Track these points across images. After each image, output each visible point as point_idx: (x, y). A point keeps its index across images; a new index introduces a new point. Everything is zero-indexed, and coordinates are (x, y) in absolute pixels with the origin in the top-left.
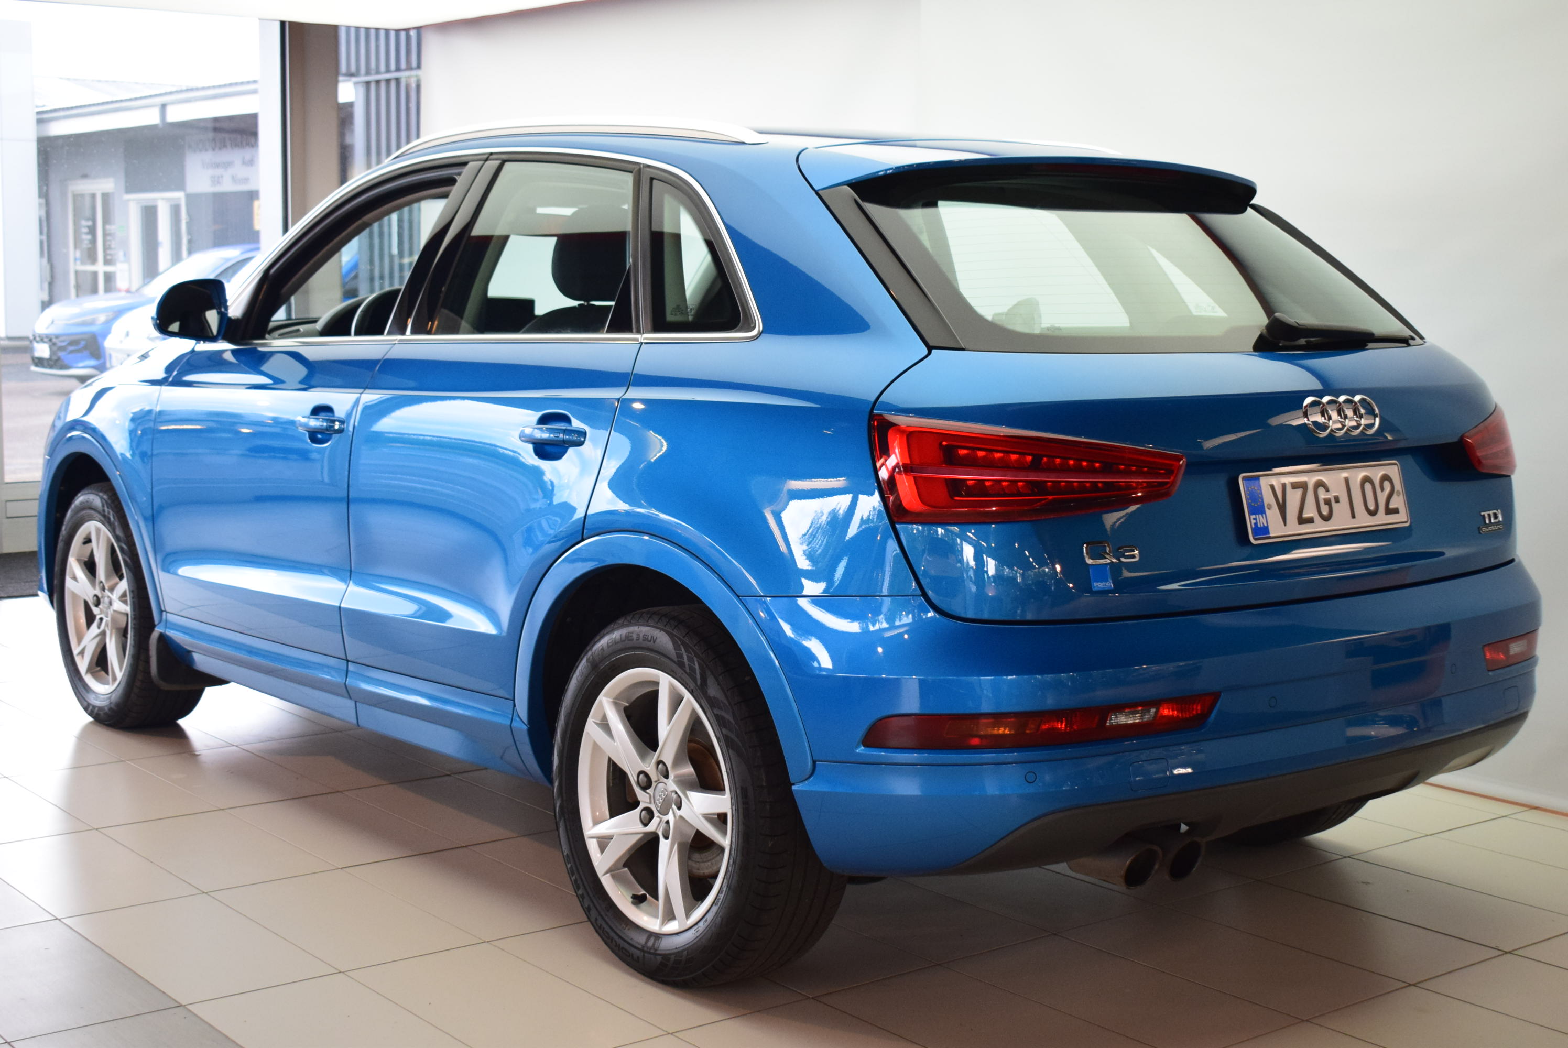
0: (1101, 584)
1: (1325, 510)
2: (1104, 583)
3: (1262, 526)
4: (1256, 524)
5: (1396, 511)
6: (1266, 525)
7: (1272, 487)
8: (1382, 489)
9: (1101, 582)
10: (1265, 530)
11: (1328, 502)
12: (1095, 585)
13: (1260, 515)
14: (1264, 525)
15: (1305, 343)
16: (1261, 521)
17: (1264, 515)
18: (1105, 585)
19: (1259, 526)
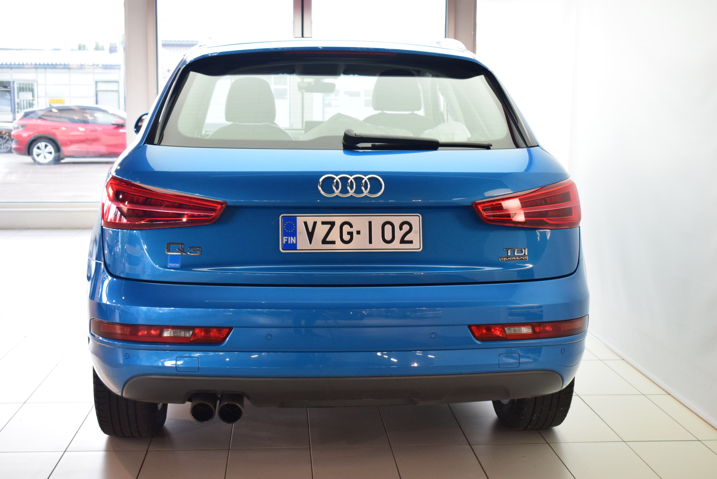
0: (174, 265)
1: (346, 237)
2: (175, 264)
3: (292, 243)
4: (287, 242)
5: (411, 242)
6: (295, 242)
7: (306, 223)
8: (401, 228)
9: (173, 264)
10: (294, 246)
11: (350, 234)
12: (169, 265)
13: (292, 238)
14: (293, 242)
15: (371, 146)
16: (292, 240)
17: (295, 238)
18: (176, 265)
19: (289, 243)
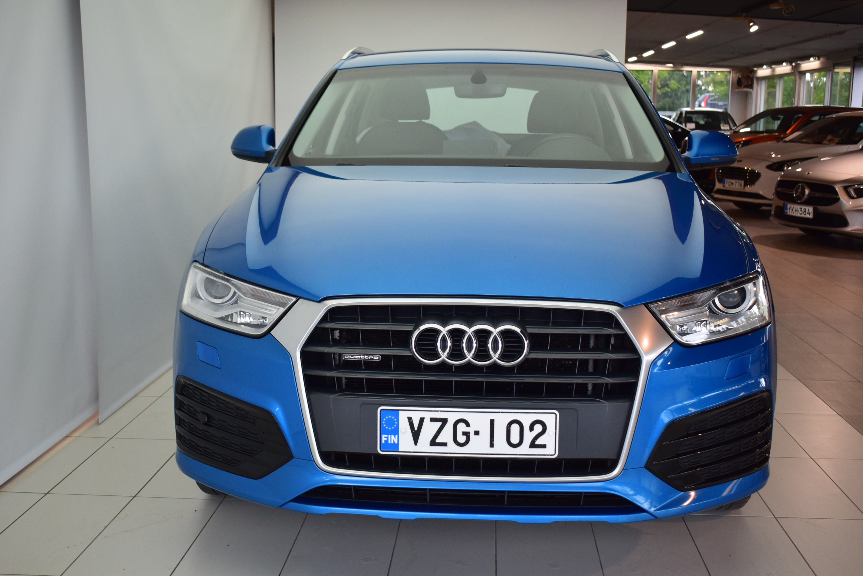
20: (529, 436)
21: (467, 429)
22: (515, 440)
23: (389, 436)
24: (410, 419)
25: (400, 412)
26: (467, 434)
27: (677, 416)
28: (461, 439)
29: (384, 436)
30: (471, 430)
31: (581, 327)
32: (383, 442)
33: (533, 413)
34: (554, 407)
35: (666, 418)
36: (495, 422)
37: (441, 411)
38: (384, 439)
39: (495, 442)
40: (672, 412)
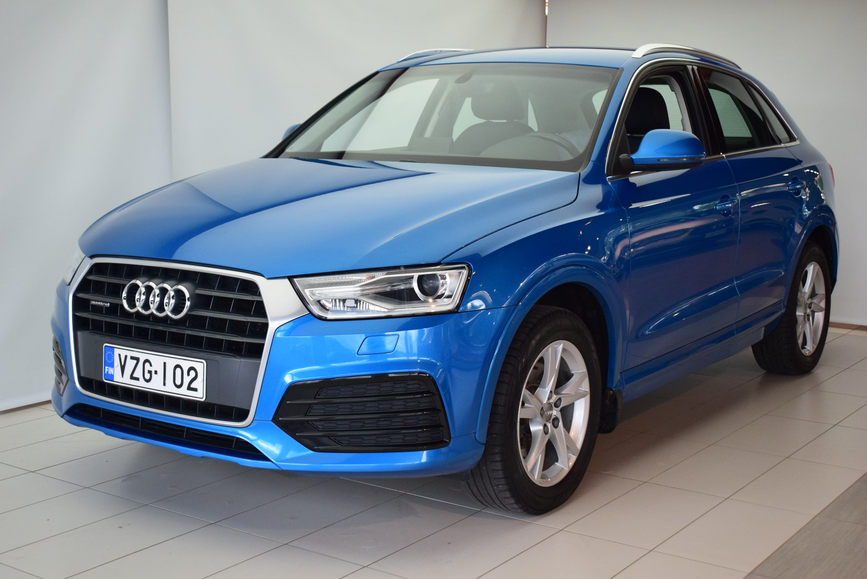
20: (187, 380)
21: (151, 369)
22: (178, 382)
23: (109, 368)
24: (120, 355)
25: (115, 349)
26: (150, 372)
27: (296, 379)
28: (147, 376)
29: (107, 367)
30: (153, 369)
31: (235, 292)
32: (106, 372)
33: (189, 360)
34: (203, 358)
35: (288, 379)
36: (167, 365)
37: (136, 351)
38: (106, 370)
39: (167, 382)
40: (293, 375)
